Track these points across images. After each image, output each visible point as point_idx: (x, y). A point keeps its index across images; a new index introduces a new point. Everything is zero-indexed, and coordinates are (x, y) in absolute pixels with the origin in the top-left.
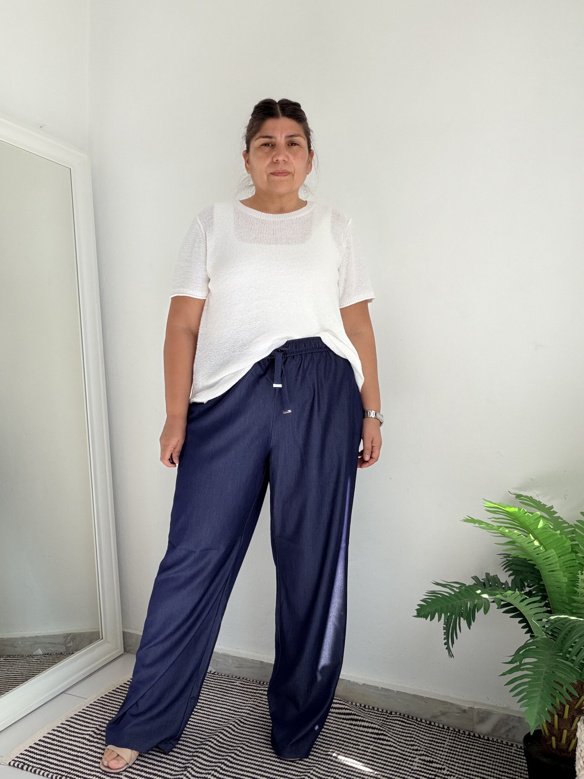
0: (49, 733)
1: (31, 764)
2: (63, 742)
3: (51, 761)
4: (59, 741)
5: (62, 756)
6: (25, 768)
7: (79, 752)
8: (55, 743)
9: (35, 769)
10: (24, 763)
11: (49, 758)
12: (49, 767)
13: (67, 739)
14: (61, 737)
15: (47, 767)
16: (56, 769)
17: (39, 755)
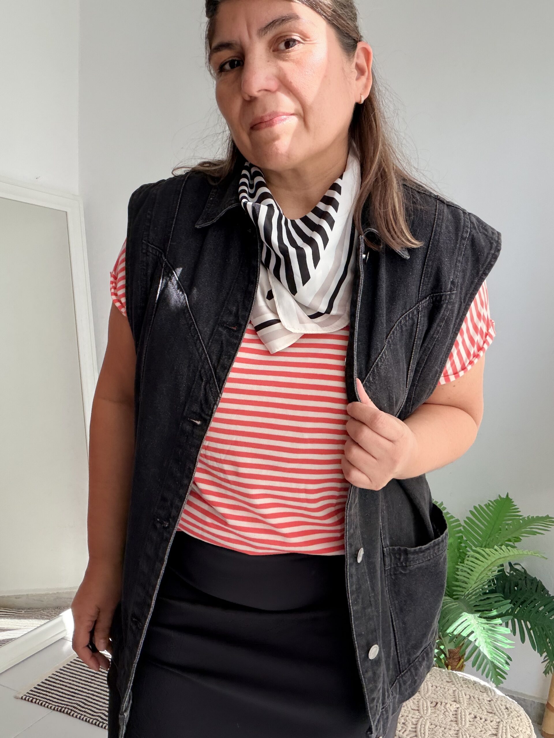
0: (53, 674)
1: (38, 698)
2: (64, 682)
3: (54, 696)
4: (60, 681)
5: (62, 693)
6: (34, 700)
7: (76, 690)
8: (58, 682)
9: (41, 702)
10: (33, 698)
11: (53, 693)
12: (52, 701)
13: (67, 679)
14: (62, 678)
15: (51, 700)
16: (57, 703)
17: (45, 691)
